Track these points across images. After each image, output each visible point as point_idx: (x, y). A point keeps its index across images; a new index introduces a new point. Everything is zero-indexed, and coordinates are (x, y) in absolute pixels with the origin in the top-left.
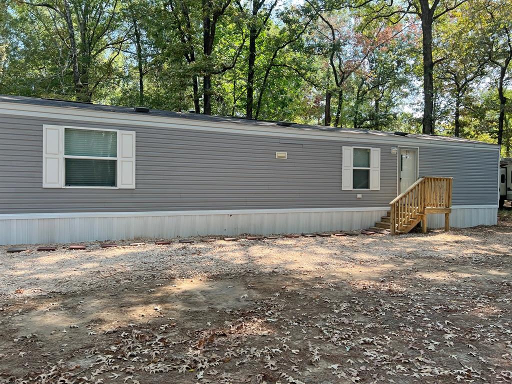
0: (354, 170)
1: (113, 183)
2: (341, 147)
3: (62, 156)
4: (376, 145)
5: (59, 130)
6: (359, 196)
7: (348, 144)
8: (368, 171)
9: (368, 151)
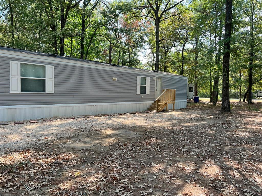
0: (141, 86)
1: (44, 91)
2: (136, 76)
3: (20, 77)
4: (148, 76)
5: (17, 63)
6: (143, 97)
7: (139, 75)
8: (145, 86)
9: (146, 78)
